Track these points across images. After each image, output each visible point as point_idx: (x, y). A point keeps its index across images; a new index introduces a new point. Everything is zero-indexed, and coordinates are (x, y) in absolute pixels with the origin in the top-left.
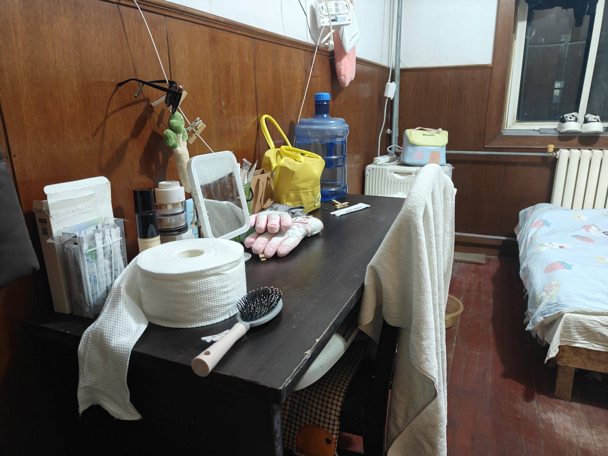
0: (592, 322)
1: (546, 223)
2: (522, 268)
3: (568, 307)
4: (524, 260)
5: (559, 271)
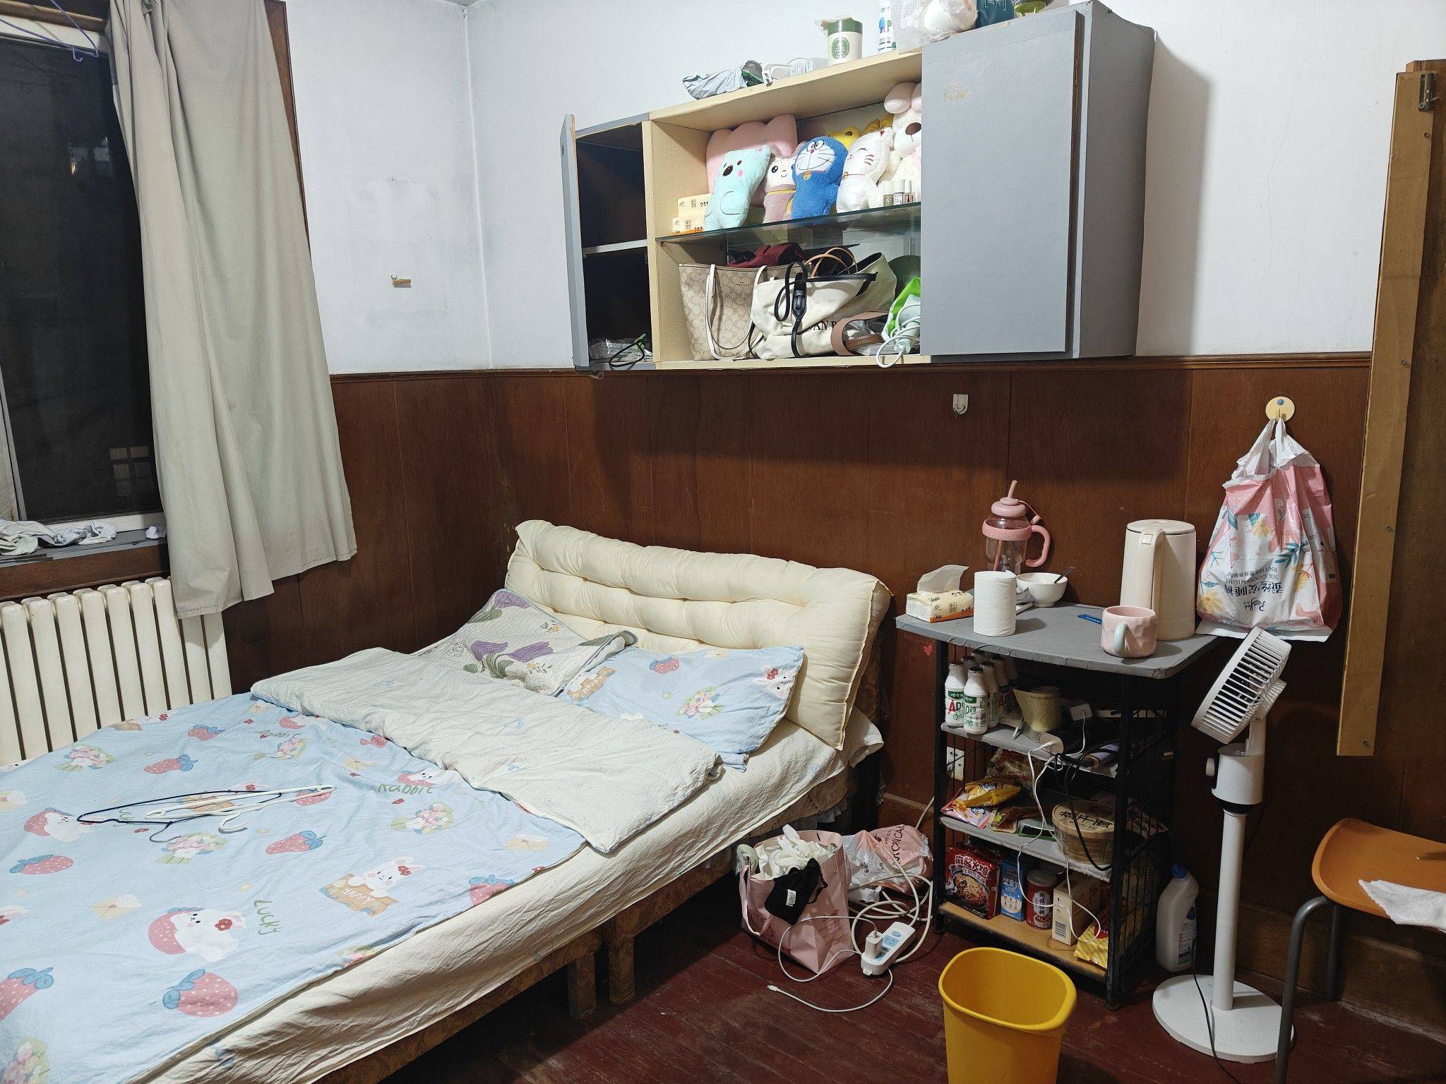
5: (25, 1004)
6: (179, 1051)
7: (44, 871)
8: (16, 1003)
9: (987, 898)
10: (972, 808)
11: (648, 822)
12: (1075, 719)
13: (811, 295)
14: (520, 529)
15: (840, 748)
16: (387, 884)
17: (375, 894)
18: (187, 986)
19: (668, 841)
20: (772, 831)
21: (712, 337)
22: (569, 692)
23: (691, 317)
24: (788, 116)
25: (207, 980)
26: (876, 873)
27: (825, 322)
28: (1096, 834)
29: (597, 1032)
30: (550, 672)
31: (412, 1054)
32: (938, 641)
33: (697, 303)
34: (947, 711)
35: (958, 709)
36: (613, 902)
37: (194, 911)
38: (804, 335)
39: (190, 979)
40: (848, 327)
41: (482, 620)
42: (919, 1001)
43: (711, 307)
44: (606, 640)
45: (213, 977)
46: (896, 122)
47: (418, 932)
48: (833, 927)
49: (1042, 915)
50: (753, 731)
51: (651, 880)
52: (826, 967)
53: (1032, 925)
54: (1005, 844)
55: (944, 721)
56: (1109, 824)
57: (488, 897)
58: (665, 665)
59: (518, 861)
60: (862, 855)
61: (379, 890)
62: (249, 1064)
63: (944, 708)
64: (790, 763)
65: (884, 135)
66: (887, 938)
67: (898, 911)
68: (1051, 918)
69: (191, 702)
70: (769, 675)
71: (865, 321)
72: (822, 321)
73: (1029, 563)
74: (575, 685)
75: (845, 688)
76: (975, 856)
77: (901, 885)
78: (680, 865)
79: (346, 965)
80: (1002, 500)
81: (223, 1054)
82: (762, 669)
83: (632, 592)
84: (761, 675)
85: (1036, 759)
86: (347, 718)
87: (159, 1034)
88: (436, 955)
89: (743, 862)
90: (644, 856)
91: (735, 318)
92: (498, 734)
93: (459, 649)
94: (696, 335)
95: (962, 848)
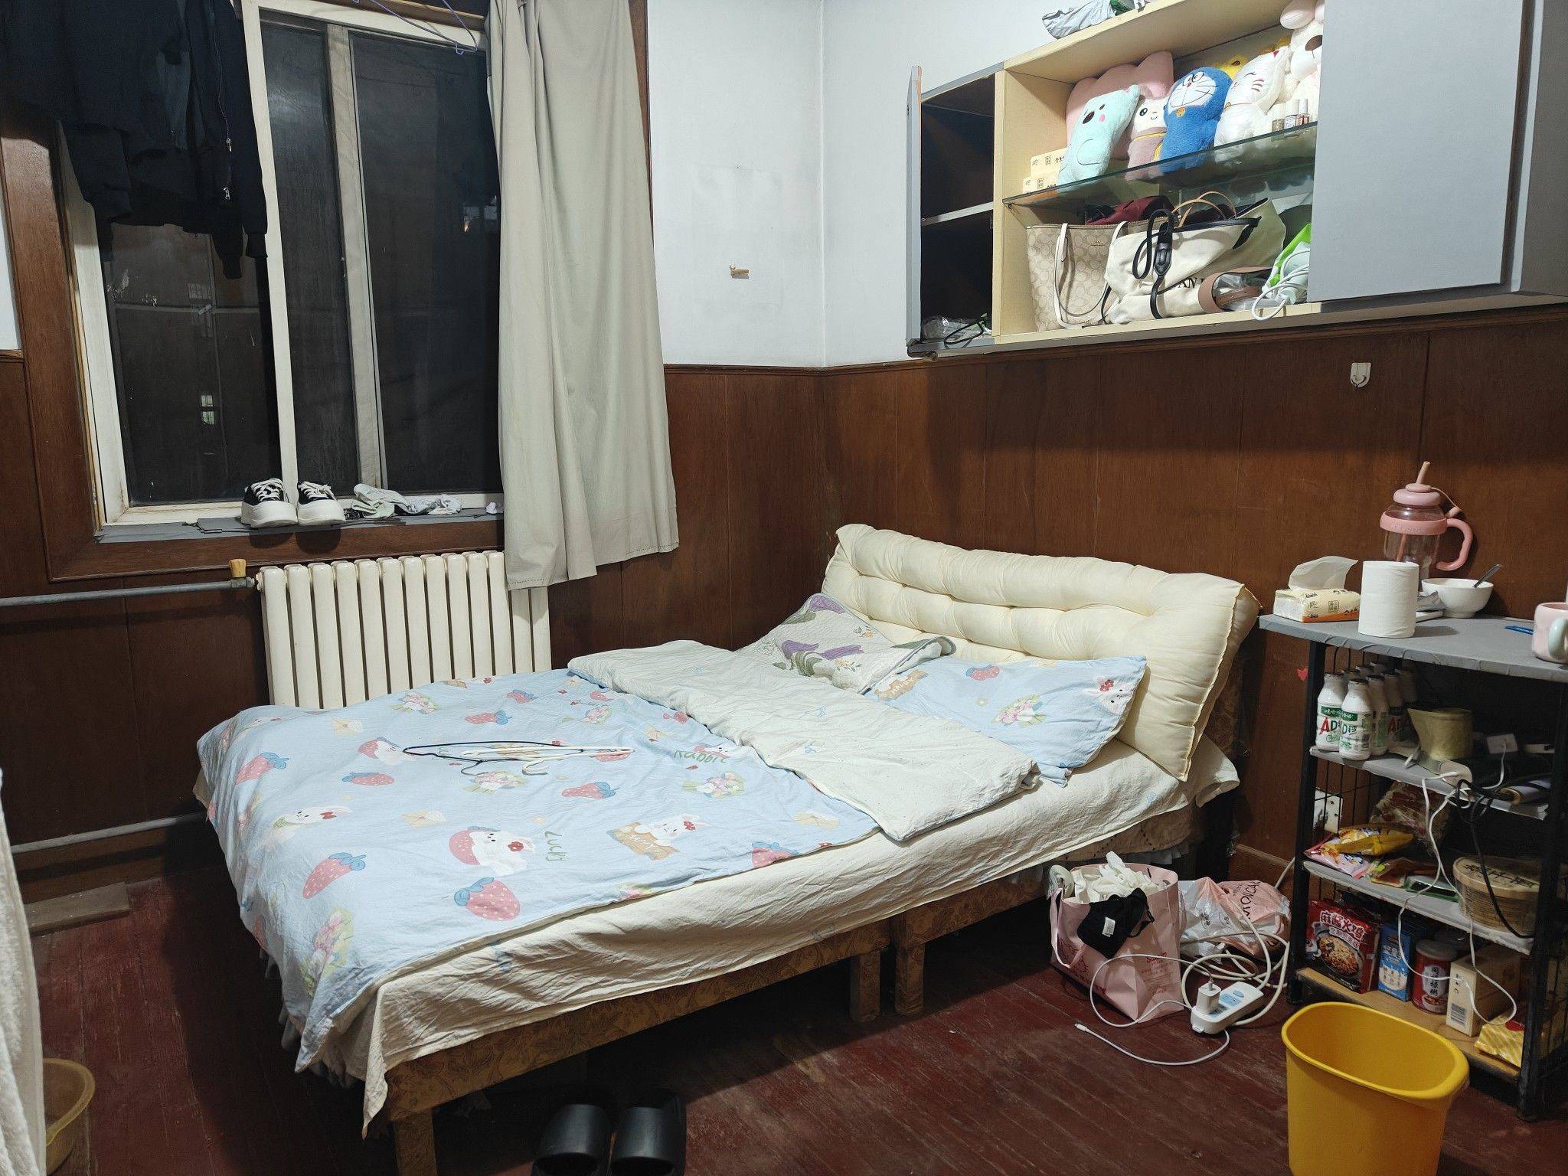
0: (441, 981)
1: (274, 762)
2: (243, 899)
3: (384, 967)
4: (244, 876)
5: (338, 880)
6: (463, 943)
7: (370, 783)
8: (333, 879)
9: (1360, 966)
10: (1346, 854)
11: (948, 818)
12: (1492, 751)
13: (1177, 248)
14: (841, 532)
15: (1184, 778)
16: (672, 835)
17: (659, 842)
18: (478, 889)
19: (969, 842)
20: (1094, 857)
21: (1060, 304)
22: (876, 692)
23: (1037, 284)
24: (1165, 53)
25: (495, 887)
26: (1219, 927)
27: (1193, 278)
28: (1514, 892)
29: (878, 1037)
30: (859, 670)
31: (681, 1008)
32: (1312, 642)
33: (1044, 268)
34: (1319, 731)
35: (1332, 729)
36: (905, 895)
37: (491, 832)
38: (1167, 294)
39: (480, 883)
40: (1223, 285)
41: (796, 622)
42: (1261, 1069)
43: (1061, 272)
44: (923, 644)
45: (500, 885)
46: (1295, 39)
47: (696, 882)
48: (1159, 971)
49: (1433, 996)
50: (1079, 745)
51: (947, 882)
52: (1146, 1017)
53: (1422, 1008)
54: (1386, 899)
55: (1314, 744)
56: (1533, 884)
57: (770, 862)
58: (984, 673)
59: (805, 834)
60: (1203, 904)
61: (663, 839)
62: (526, 973)
63: (1316, 728)
64: (1120, 786)
65: (1278, 55)
66: (1226, 996)
67: (1243, 973)
68: (1446, 1002)
69: (514, 672)
70: (1102, 686)
71: (1243, 275)
72: (1189, 278)
73: (1441, 566)
74: (883, 686)
75: (1194, 710)
76: (1346, 914)
77: (1250, 945)
78: (982, 873)
79: (623, 898)
80: (1409, 487)
81: (502, 956)
82: (1095, 679)
83: (953, 598)
84: (1093, 686)
85: (1435, 793)
86: (653, 695)
87: (447, 926)
88: (711, 908)
89: (1056, 884)
90: (942, 853)
91: (1088, 284)
92: (799, 719)
93: (770, 648)
94: (1041, 304)
95: (1331, 905)
